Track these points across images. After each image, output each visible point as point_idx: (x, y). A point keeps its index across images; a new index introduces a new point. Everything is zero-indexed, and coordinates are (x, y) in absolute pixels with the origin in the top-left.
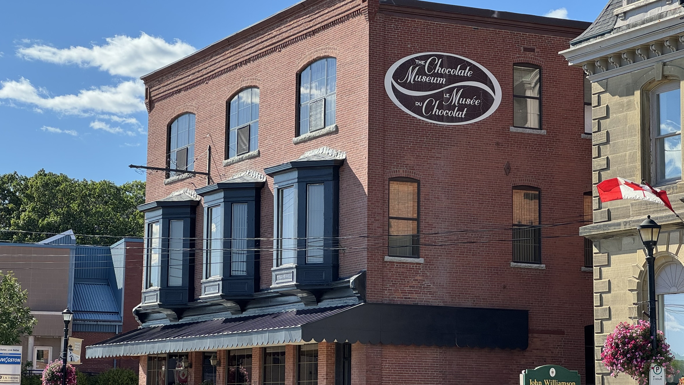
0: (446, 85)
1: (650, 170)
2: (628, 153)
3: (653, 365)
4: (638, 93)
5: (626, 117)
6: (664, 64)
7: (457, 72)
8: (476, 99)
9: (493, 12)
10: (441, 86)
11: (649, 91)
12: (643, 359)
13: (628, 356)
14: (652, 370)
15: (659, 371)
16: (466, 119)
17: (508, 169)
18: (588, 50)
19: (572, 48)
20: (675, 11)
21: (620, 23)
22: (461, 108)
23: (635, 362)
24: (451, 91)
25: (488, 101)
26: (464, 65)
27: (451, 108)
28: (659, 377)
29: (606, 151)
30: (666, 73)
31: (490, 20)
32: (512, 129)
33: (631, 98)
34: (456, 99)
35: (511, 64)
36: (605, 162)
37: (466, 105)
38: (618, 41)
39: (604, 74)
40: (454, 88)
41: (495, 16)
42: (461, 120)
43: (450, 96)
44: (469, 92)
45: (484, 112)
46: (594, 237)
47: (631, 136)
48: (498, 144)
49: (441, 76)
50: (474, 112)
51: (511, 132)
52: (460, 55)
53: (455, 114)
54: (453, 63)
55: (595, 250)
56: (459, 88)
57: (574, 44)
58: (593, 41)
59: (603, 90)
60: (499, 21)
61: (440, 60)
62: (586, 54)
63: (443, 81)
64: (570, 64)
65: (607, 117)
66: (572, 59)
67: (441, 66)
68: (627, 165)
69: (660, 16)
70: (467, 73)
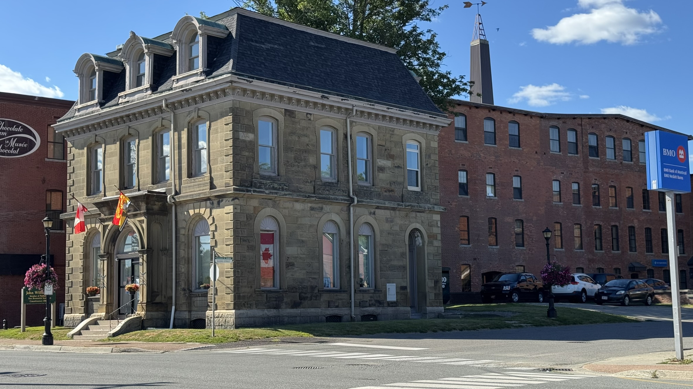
0: (7, 136)
1: (91, 187)
2: (81, 178)
3: (46, 284)
4: (86, 148)
5: (81, 160)
6: (96, 136)
7: (14, 129)
8: (25, 144)
9: (35, 97)
10: (4, 136)
11: (91, 148)
12: (41, 281)
13: (34, 280)
14: (46, 286)
15: (49, 287)
16: (18, 155)
17: (44, 181)
18: (63, 126)
19: (58, 124)
20: (98, 111)
21: (77, 114)
22: (16, 148)
23: (37, 283)
24: (9, 139)
25: (32, 144)
26: (18, 126)
27: (10, 148)
28: (49, 289)
29: (73, 176)
30: (97, 140)
31: (33, 101)
32: (46, 159)
33: (83, 150)
34: (13, 143)
35: (46, 125)
36: (72, 182)
37: (18, 147)
38: (76, 122)
39: (72, 138)
40: (12, 138)
41: (36, 99)
42: (16, 155)
43: (9, 142)
44: (20, 140)
45: (30, 150)
46: (67, 219)
47: (83, 170)
48: (38, 167)
49: (4, 131)
50: (23, 151)
51: (46, 161)
52: (16, 120)
53: (12, 151)
54: (11, 124)
55: (67, 226)
56: (15, 138)
57: (59, 122)
58: (66, 121)
59: (72, 146)
60: (39, 102)
61: (3, 123)
62: (63, 128)
63: (5, 134)
64: (57, 132)
65: (73, 159)
66: (57, 129)
67: (4, 126)
68: (81, 184)
69: (92, 112)
70: (20, 129)
